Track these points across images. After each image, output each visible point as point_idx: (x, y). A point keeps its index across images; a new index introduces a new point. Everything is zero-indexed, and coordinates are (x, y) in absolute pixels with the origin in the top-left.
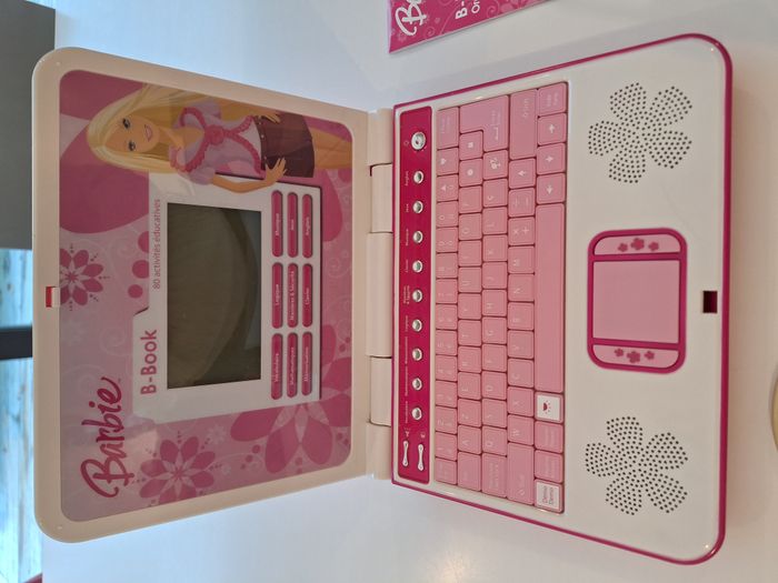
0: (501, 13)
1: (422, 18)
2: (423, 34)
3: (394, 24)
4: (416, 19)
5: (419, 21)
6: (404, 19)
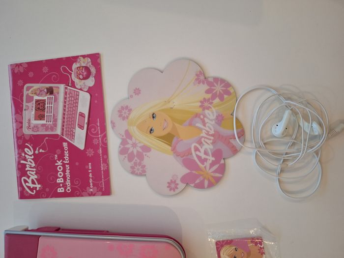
0: (82, 196)
1: (38, 186)
4: (34, 186)
5: (36, 188)
6: (27, 184)
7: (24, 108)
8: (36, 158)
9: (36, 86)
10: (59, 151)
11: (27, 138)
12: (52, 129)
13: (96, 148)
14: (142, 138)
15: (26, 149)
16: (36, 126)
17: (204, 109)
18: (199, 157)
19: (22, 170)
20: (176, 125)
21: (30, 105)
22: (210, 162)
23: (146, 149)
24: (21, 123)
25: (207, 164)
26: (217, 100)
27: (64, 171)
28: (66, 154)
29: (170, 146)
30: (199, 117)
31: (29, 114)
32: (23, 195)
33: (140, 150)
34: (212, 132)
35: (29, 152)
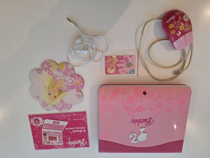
0: (87, 123)
1: (83, 140)
2: (87, 140)
3: (83, 146)
4: (83, 141)
5: (84, 141)
6: (83, 144)
7: (52, 144)
8: (72, 140)
9: (43, 140)
10: (69, 132)
11: (64, 144)
12: (60, 134)
13: (67, 117)
14: (57, 101)
15: (69, 144)
16: (59, 140)
17: (53, 75)
18: (71, 83)
19: (77, 146)
20: (56, 87)
21: (51, 142)
22: (74, 79)
23: (62, 101)
24: (58, 146)
25: (75, 81)
26: (51, 68)
27: (77, 129)
28: (70, 129)
29: (63, 92)
30: (55, 77)
31: (54, 143)
32: (87, 146)
33: (62, 103)
34: (63, 75)
35: (70, 143)
